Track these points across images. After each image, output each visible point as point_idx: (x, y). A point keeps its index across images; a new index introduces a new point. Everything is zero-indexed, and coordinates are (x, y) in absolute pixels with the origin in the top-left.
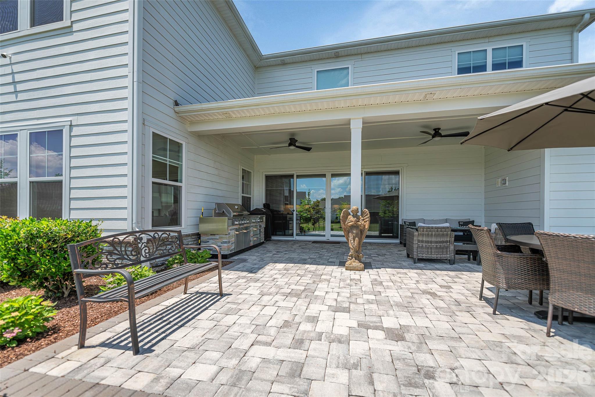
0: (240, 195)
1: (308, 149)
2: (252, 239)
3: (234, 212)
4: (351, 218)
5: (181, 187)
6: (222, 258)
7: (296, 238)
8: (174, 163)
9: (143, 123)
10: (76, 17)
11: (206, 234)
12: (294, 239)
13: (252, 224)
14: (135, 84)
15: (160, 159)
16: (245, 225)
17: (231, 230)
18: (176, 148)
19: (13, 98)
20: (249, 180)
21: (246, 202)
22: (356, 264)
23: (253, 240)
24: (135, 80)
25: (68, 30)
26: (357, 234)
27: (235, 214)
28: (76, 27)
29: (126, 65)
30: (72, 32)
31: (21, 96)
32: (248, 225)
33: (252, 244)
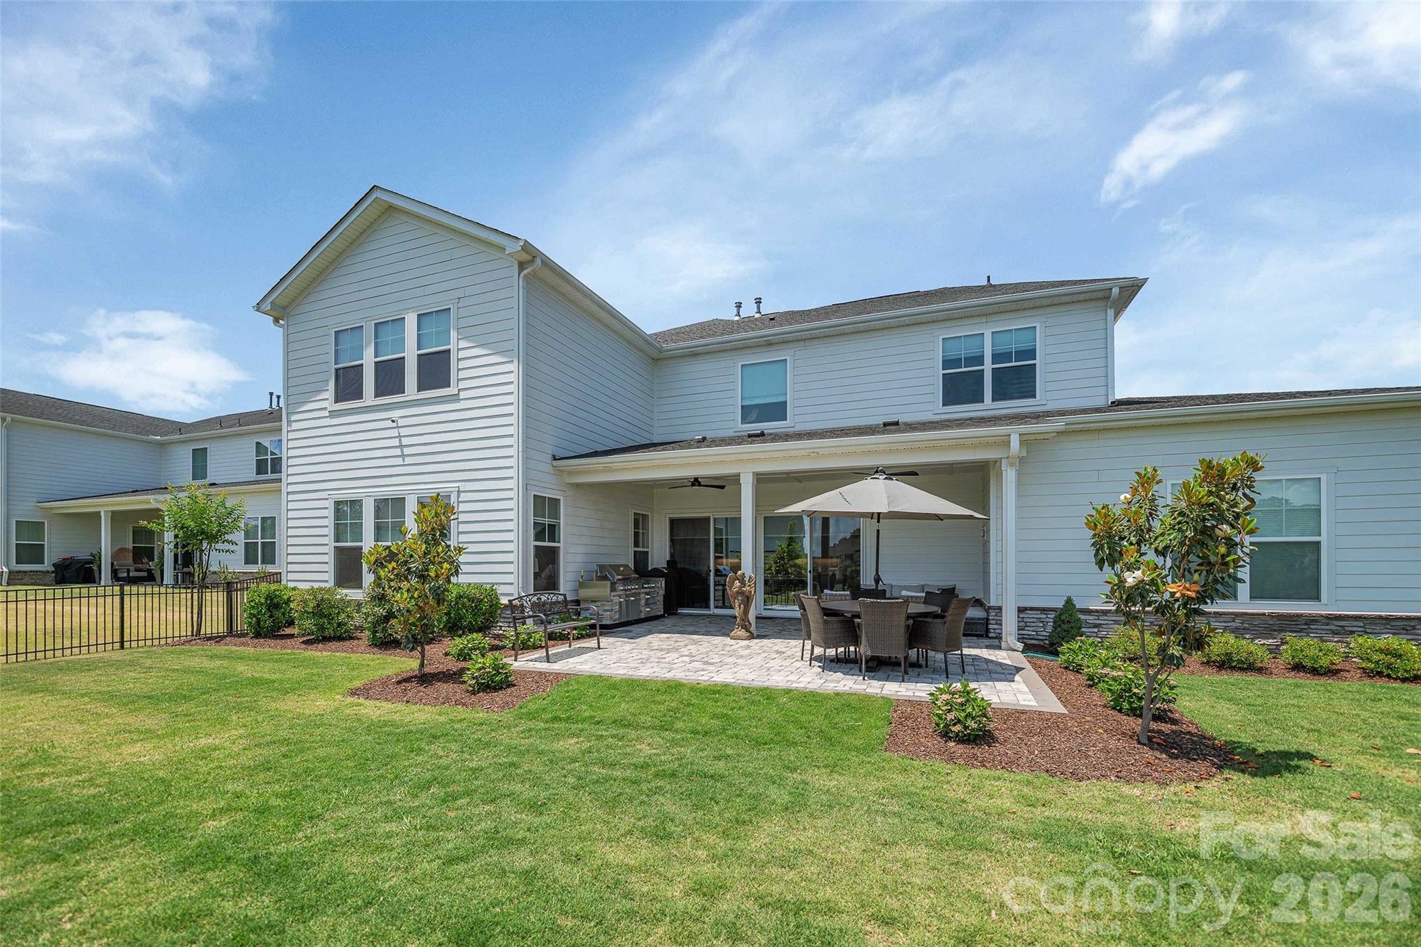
0: (632, 549)
1: (722, 487)
2: (643, 609)
3: (618, 575)
4: (737, 583)
5: (559, 547)
6: (600, 629)
7: (713, 611)
8: (553, 521)
9: (526, 487)
10: (462, 385)
11: (586, 601)
12: (711, 612)
13: (643, 590)
14: (520, 454)
15: (540, 520)
16: (633, 591)
17: (614, 596)
18: (555, 503)
19: (400, 461)
20: (645, 528)
21: (641, 559)
22: (742, 633)
23: (645, 611)
24: (520, 450)
25: (455, 398)
26: (742, 601)
27: (620, 577)
28: (463, 395)
29: (511, 436)
30: (459, 400)
31: (408, 460)
32: (638, 591)
33: (643, 616)
